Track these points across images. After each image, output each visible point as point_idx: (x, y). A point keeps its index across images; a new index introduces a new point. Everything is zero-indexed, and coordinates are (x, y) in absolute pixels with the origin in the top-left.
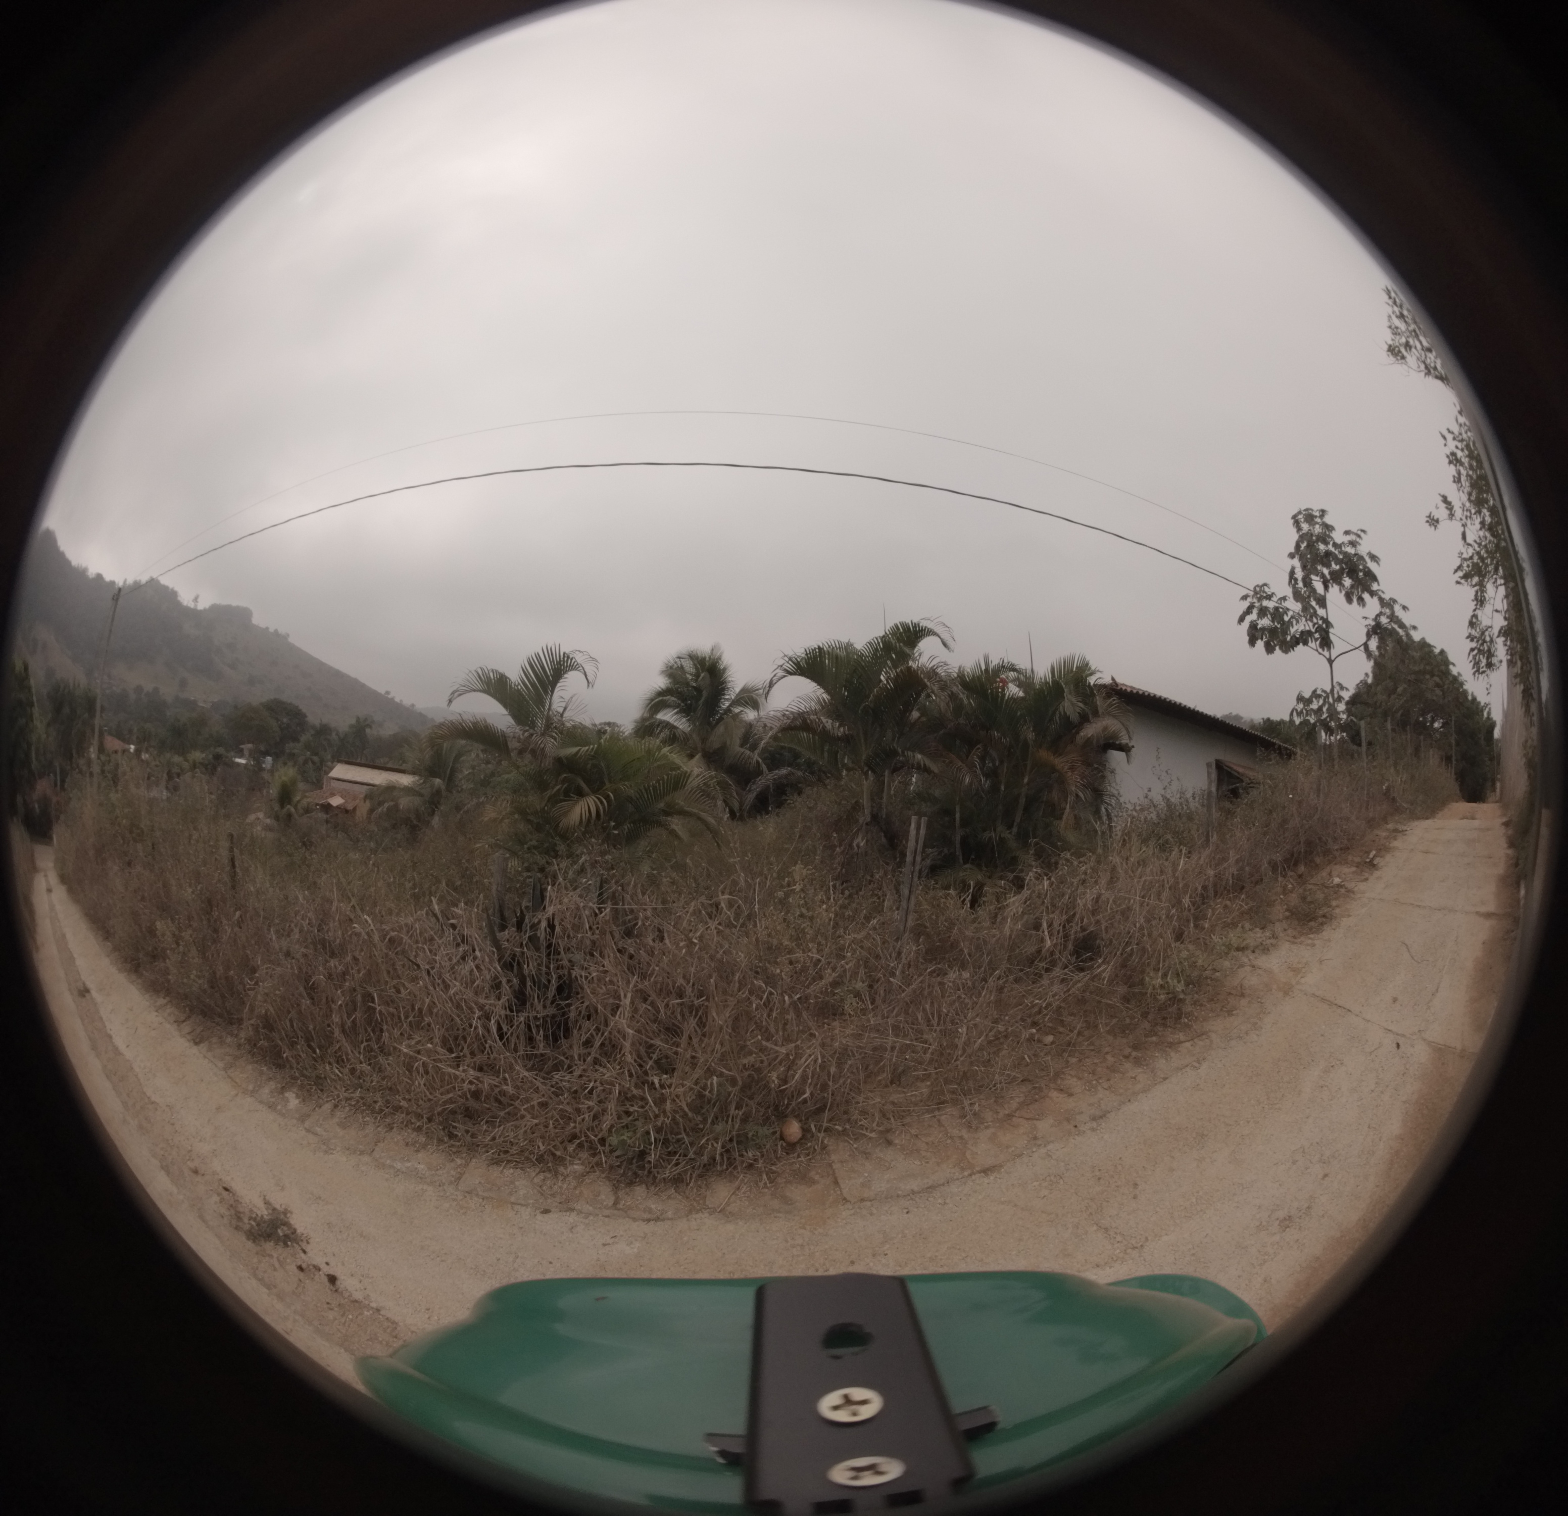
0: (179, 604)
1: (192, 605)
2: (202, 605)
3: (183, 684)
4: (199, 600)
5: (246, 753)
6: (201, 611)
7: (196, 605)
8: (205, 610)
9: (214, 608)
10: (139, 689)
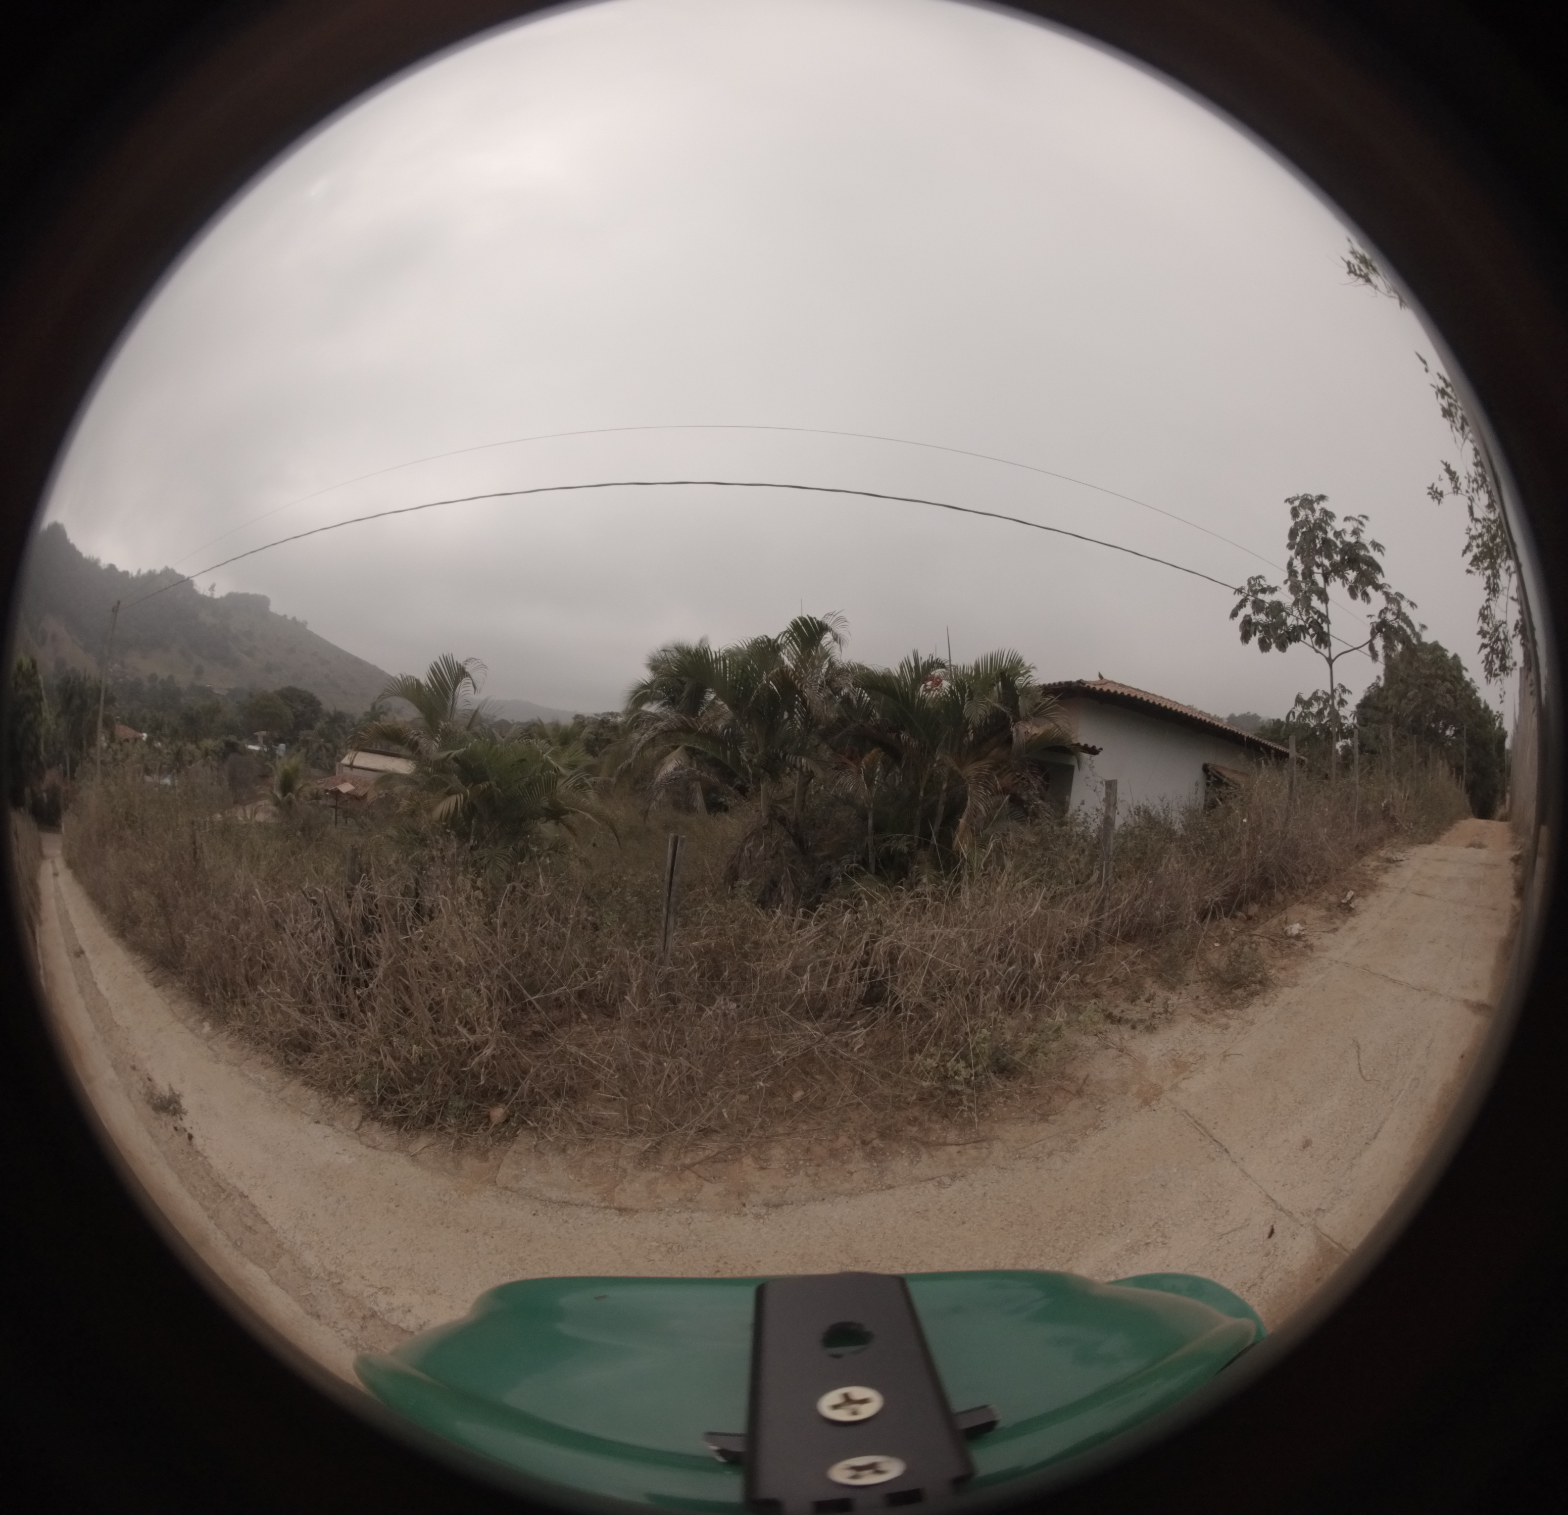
0: (194, 592)
1: (208, 594)
2: (219, 594)
3: (199, 672)
4: (215, 589)
5: (261, 740)
6: (217, 600)
7: (212, 594)
8: (221, 598)
9: (231, 596)
10: (153, 678)
